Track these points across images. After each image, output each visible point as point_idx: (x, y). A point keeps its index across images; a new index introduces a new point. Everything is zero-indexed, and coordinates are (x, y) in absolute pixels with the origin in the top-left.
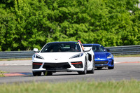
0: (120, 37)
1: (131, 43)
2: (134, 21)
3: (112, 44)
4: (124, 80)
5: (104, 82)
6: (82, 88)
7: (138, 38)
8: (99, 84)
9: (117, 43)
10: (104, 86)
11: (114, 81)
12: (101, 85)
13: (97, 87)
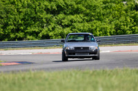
0: (114, 27)
1: (124, 32)
2: (126, 11)
3: (106, 33)
4: (117, 68)
5: (98, 70)
6: (77, 76)
7: (130, 27)
8: (94, 72)
9: (110, 32)
10: (98, 74)
11: (108, 69)
12: (95, 73)
13: (92, 75)
